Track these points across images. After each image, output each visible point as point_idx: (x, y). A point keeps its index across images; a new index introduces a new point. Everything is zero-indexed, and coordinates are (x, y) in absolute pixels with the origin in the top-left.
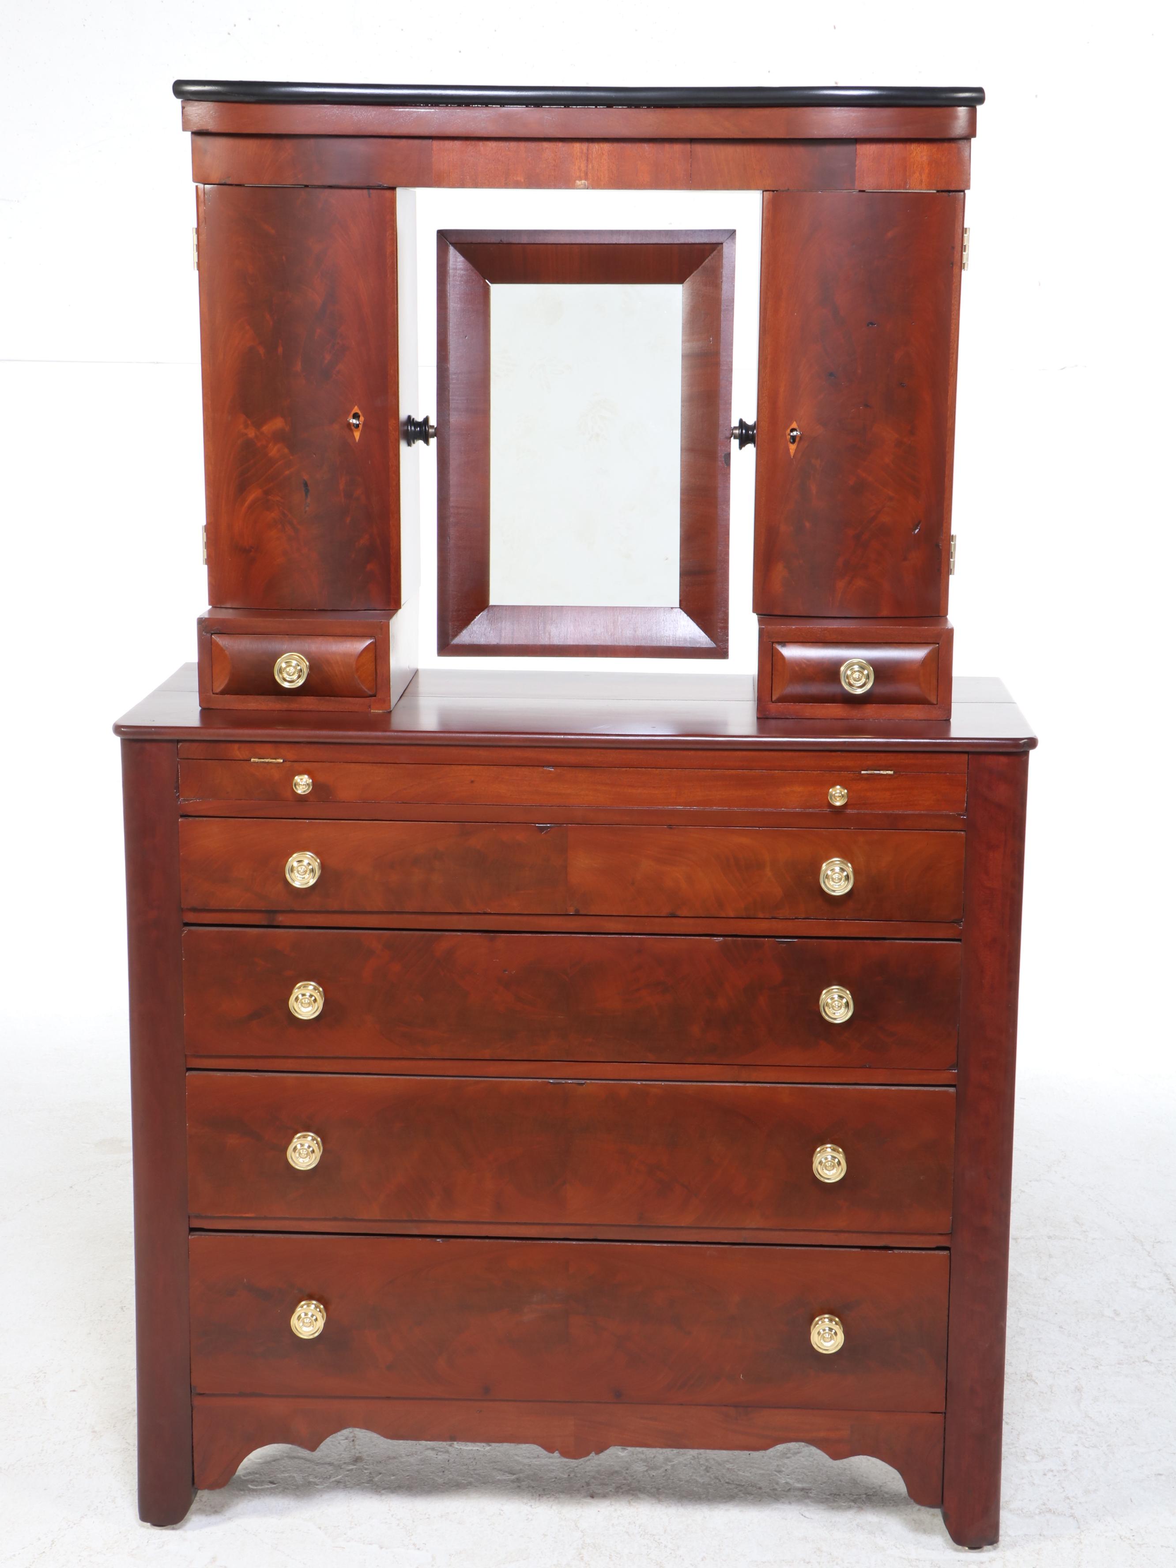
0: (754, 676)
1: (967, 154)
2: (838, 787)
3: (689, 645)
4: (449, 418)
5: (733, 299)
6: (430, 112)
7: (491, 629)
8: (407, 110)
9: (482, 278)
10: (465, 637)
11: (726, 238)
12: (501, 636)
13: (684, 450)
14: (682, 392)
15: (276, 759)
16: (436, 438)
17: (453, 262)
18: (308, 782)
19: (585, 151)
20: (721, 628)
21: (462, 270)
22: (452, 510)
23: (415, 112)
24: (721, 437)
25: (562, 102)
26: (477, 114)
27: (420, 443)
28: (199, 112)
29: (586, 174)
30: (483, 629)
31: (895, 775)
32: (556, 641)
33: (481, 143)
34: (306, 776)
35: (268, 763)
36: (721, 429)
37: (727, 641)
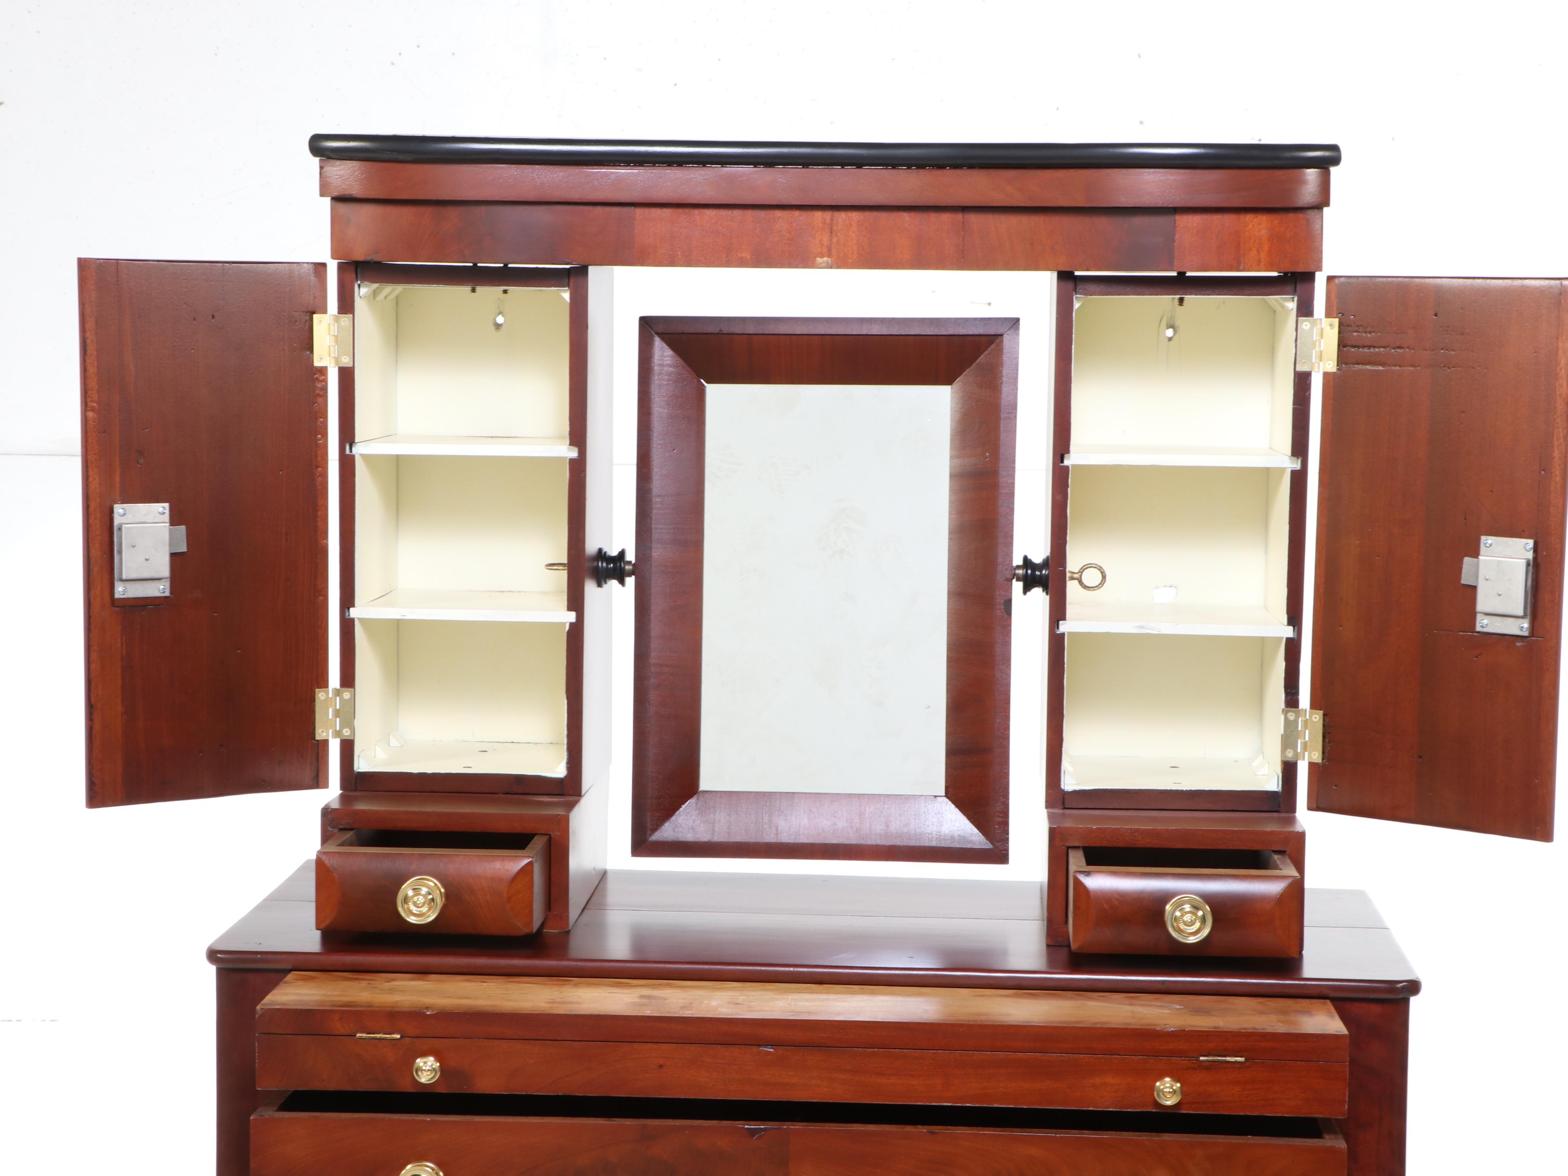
0: (1041, 883)
1: (1318, 226)
2: (1168, 1079)
3: (957, 845)
4: (651, 552)
5: (1016, 405)
6: (632, 173)
7: (701, 822)
8: (604, 170)
9: (695, 376)
10: (667, 832)
11: (1008, 328)
12: (713, 830)
13: (951, 594)
14: (949, 522)
15: (390, 1034)
16: (633, 577)
17: (660, 356)
18: (434, 1066)
19: (828, 221)
20: (999, 824)
21: (671, 366)
22: (653, 669)
23: (614, 173)
24: (1000, 578)
25: (801, 161)
26: (692, 176)
27: (614, 583)
28: (342, 173)
29: (830, 250)
30: (691, 821)
31: (1248, 1064)
32: (786, 837)
33: (696, 211)
34: (432, 1059)
35: (380, 1039)
36: (1000, 568)
37: (1006, 840)
